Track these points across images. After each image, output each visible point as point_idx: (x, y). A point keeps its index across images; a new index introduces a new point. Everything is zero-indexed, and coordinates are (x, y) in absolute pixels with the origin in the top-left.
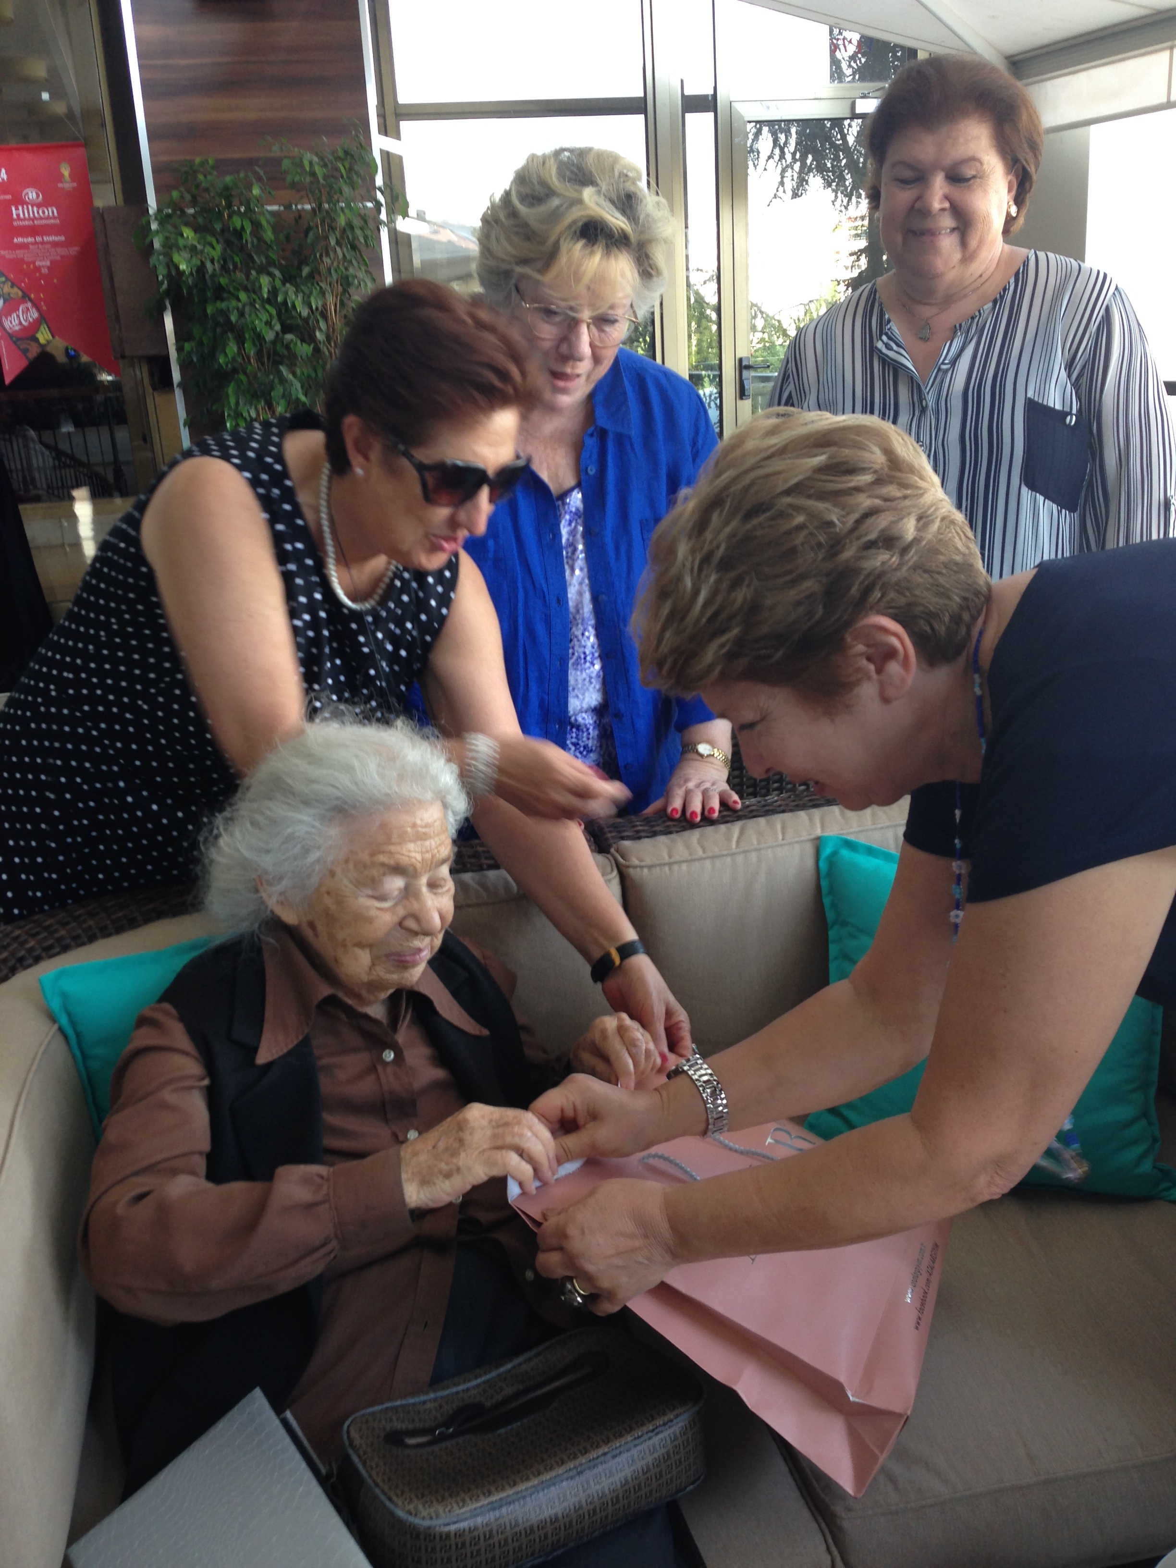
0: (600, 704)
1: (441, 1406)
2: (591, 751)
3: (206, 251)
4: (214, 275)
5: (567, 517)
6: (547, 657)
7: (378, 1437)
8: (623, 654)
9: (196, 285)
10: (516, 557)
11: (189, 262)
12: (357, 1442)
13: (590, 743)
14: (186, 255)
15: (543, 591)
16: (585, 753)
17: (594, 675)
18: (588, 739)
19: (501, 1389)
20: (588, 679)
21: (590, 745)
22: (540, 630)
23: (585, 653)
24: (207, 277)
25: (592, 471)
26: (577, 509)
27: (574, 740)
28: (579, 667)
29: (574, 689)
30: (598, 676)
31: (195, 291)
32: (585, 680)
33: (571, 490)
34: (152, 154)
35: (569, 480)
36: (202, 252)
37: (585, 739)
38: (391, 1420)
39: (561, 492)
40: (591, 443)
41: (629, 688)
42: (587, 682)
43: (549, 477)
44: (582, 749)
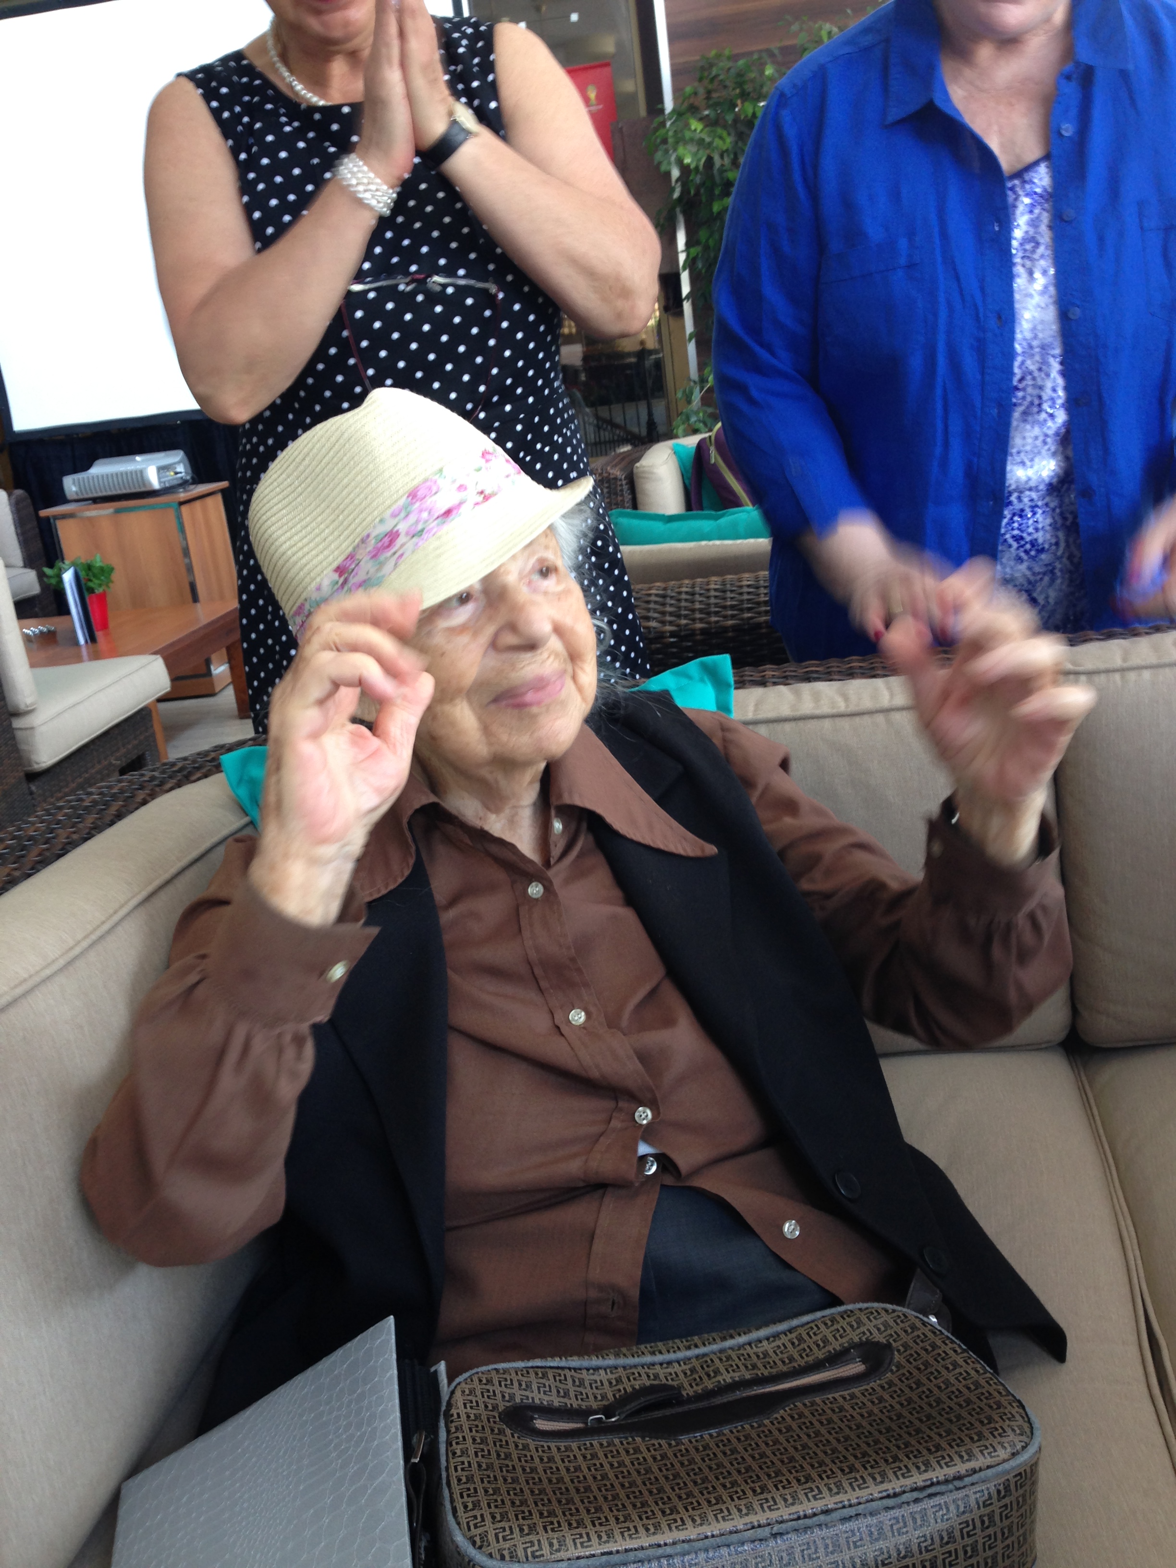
0: (1057, 475)
1: (619, 1380)
2: (1042, 550)
3: (715, 144)
4: (722, 170)
5: (1027, 201)
6: (978, 404)
7: (495, 1407)
8: (1100, 398)
9: (703, 184)
10: (939, 259)
11: (694, 155)
12: (459, 1409)
13: (1040, 537)
14: (693, 148)
15: (975, 306)
16: (1033, 553)
17: (1051, 432)
18: (1037, 530)
19: (717, 1372)
20: (1041, 438)
21: (1040, 541)
22: (969, 362)
23: (1040, 397)
24: (715, 172)
25: (1068, 130)
26: (1045, 190)
27: (1016, 532)
28: (1030, 418)
29: (1019, 452)
30: (1057, 434)
31: (702, 191)
32: (1036, 438)
33: (1036, 163)
34: (672, 56)
35: (1032, 150)
36: (710, 144)
37: (1031, 530)
38: (529, 1386)
39: (1019, 166)
40: (1072, 89)
41: (1106, 450)
42: (1039, 443)
43: (1002, 146)
44: (1028, 546)
